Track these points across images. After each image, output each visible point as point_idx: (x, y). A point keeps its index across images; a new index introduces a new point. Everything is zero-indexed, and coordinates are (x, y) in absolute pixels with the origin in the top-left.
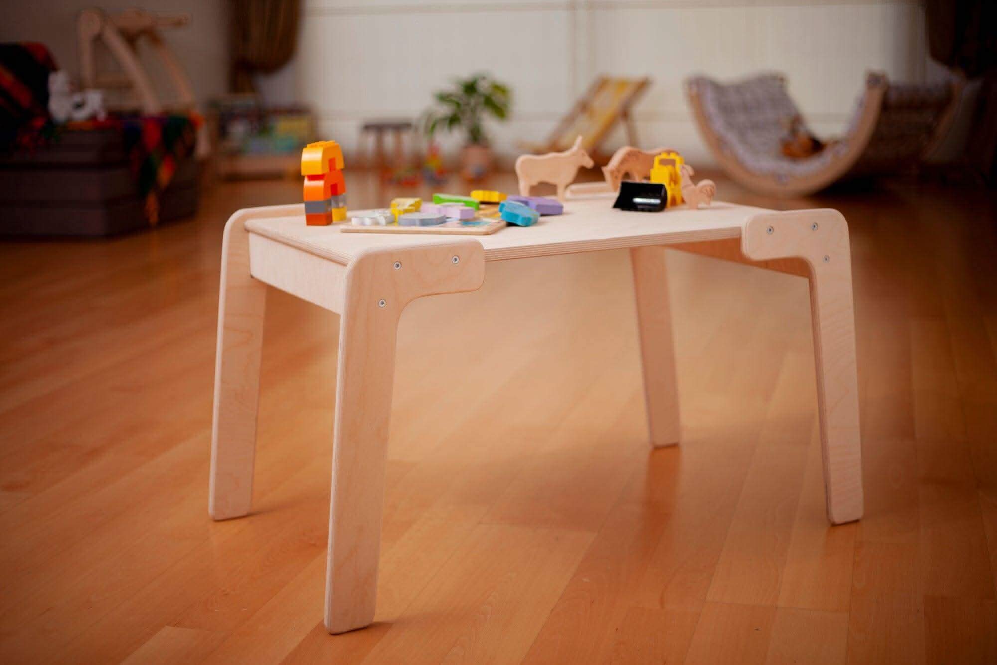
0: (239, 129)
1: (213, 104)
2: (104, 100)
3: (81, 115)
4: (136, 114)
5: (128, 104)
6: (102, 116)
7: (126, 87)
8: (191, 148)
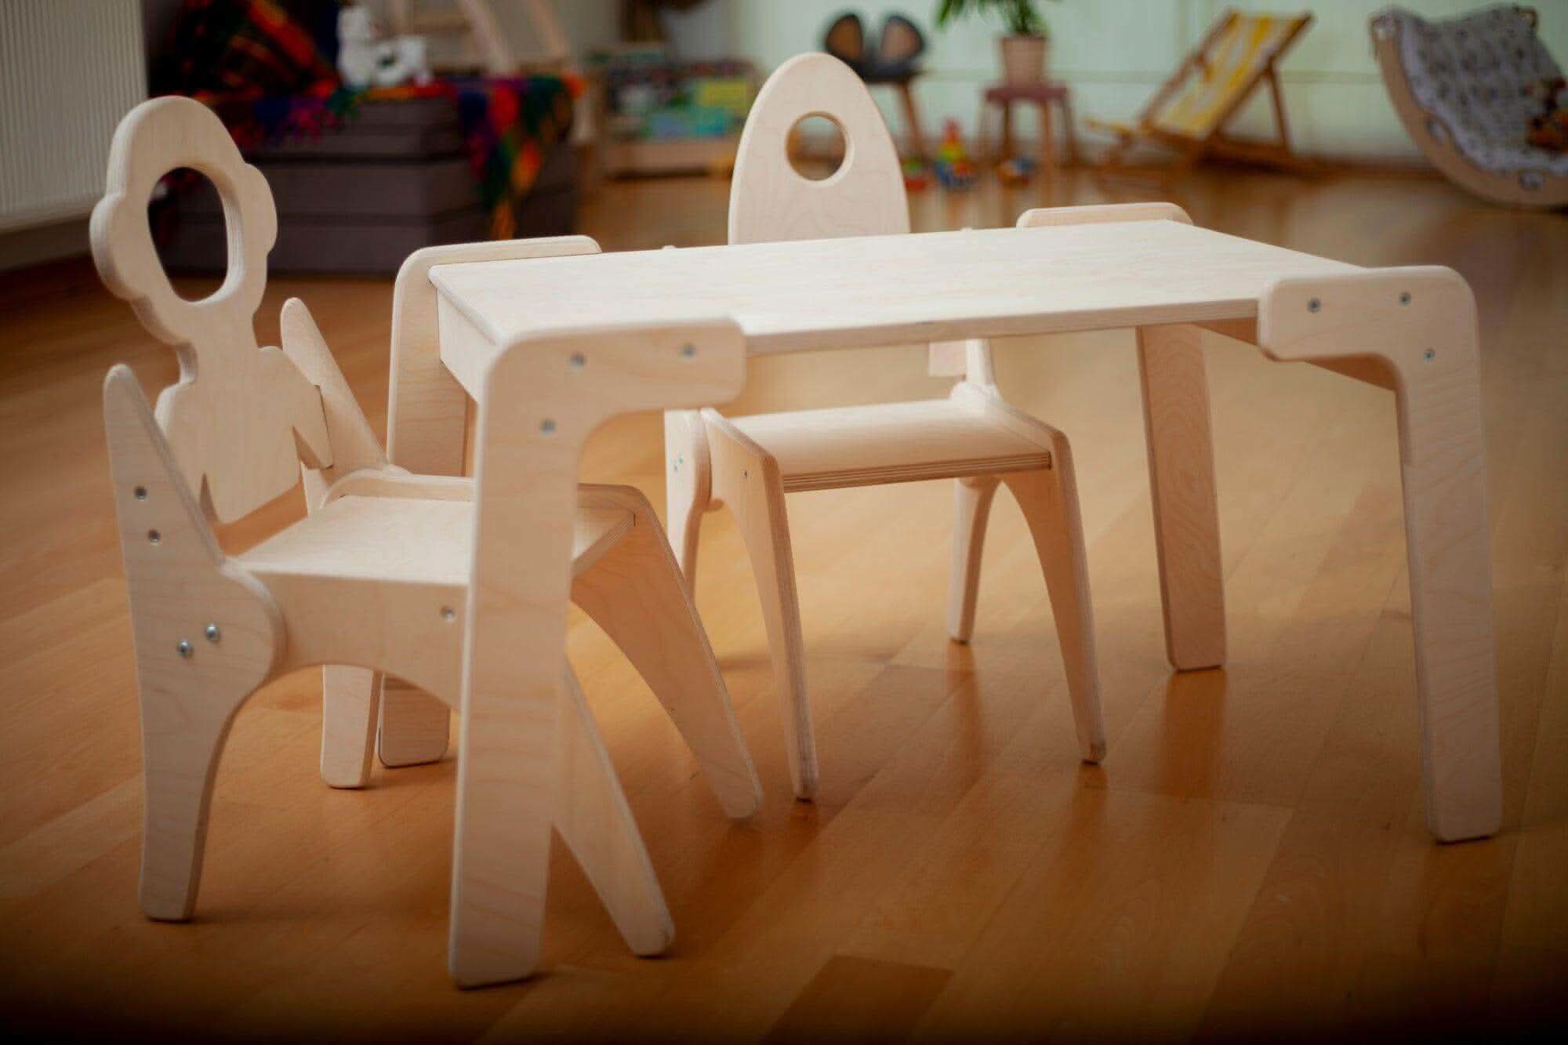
0: (637, 98)
1: (597, 57)
2: (429, 53)
3: (391, 76)
4: (475, 74)
5: (464, 58)
6: (424, 78)
7: (461, 30)
8: (564, 131)
